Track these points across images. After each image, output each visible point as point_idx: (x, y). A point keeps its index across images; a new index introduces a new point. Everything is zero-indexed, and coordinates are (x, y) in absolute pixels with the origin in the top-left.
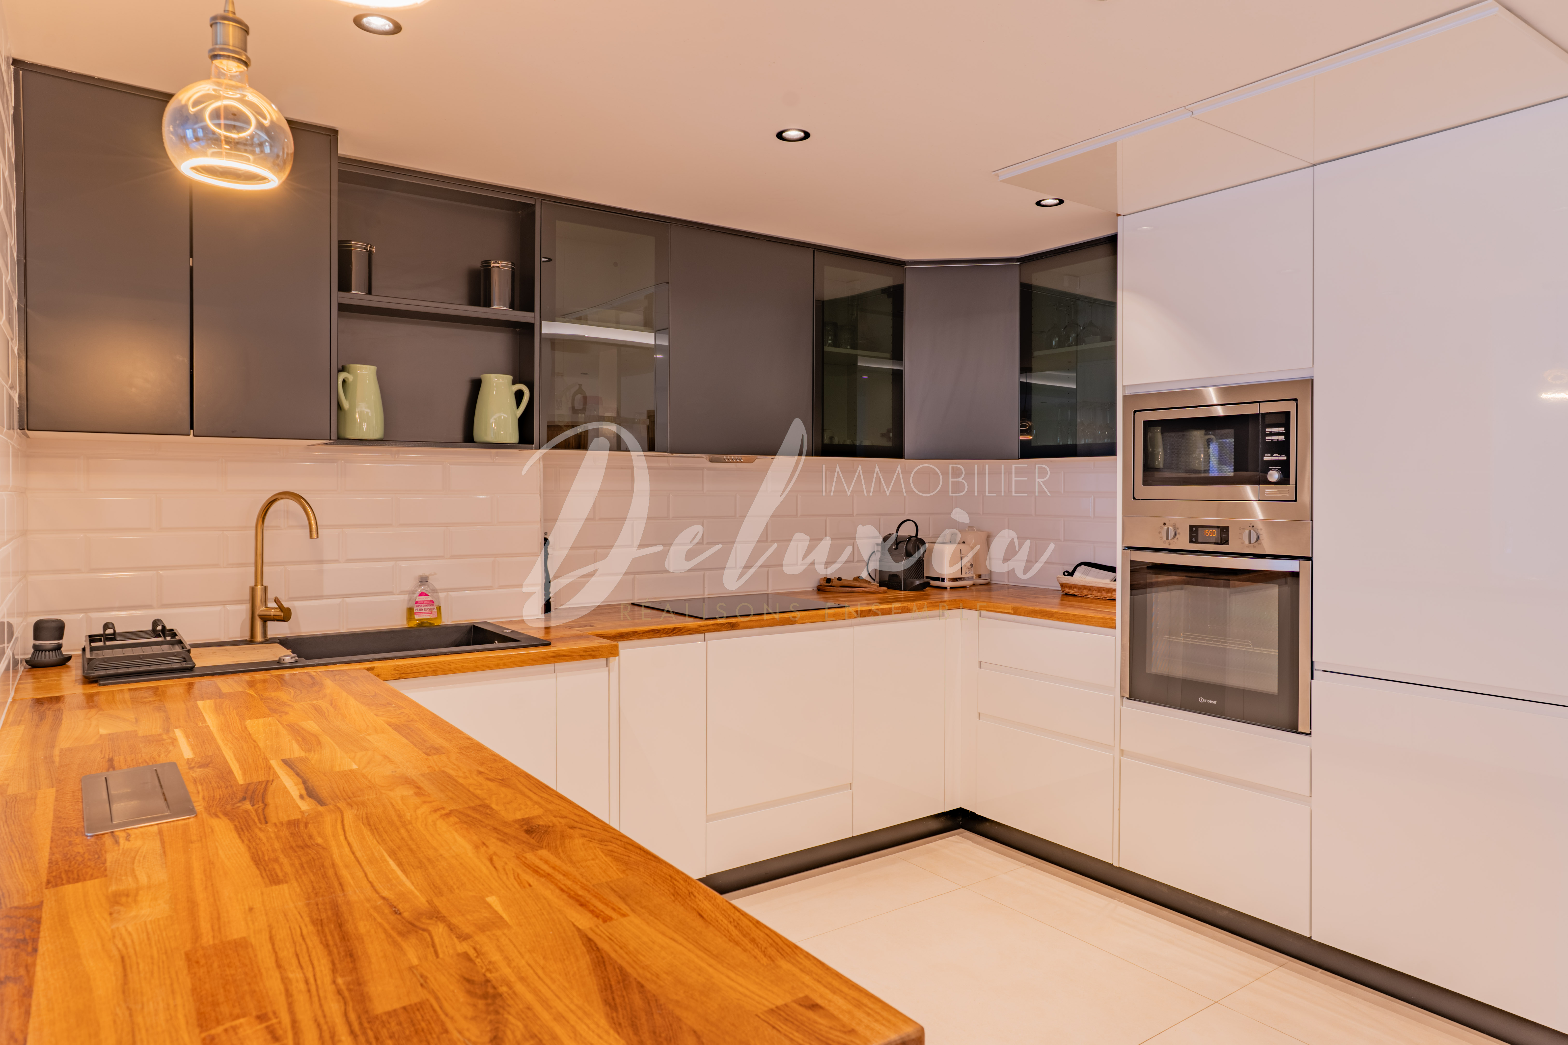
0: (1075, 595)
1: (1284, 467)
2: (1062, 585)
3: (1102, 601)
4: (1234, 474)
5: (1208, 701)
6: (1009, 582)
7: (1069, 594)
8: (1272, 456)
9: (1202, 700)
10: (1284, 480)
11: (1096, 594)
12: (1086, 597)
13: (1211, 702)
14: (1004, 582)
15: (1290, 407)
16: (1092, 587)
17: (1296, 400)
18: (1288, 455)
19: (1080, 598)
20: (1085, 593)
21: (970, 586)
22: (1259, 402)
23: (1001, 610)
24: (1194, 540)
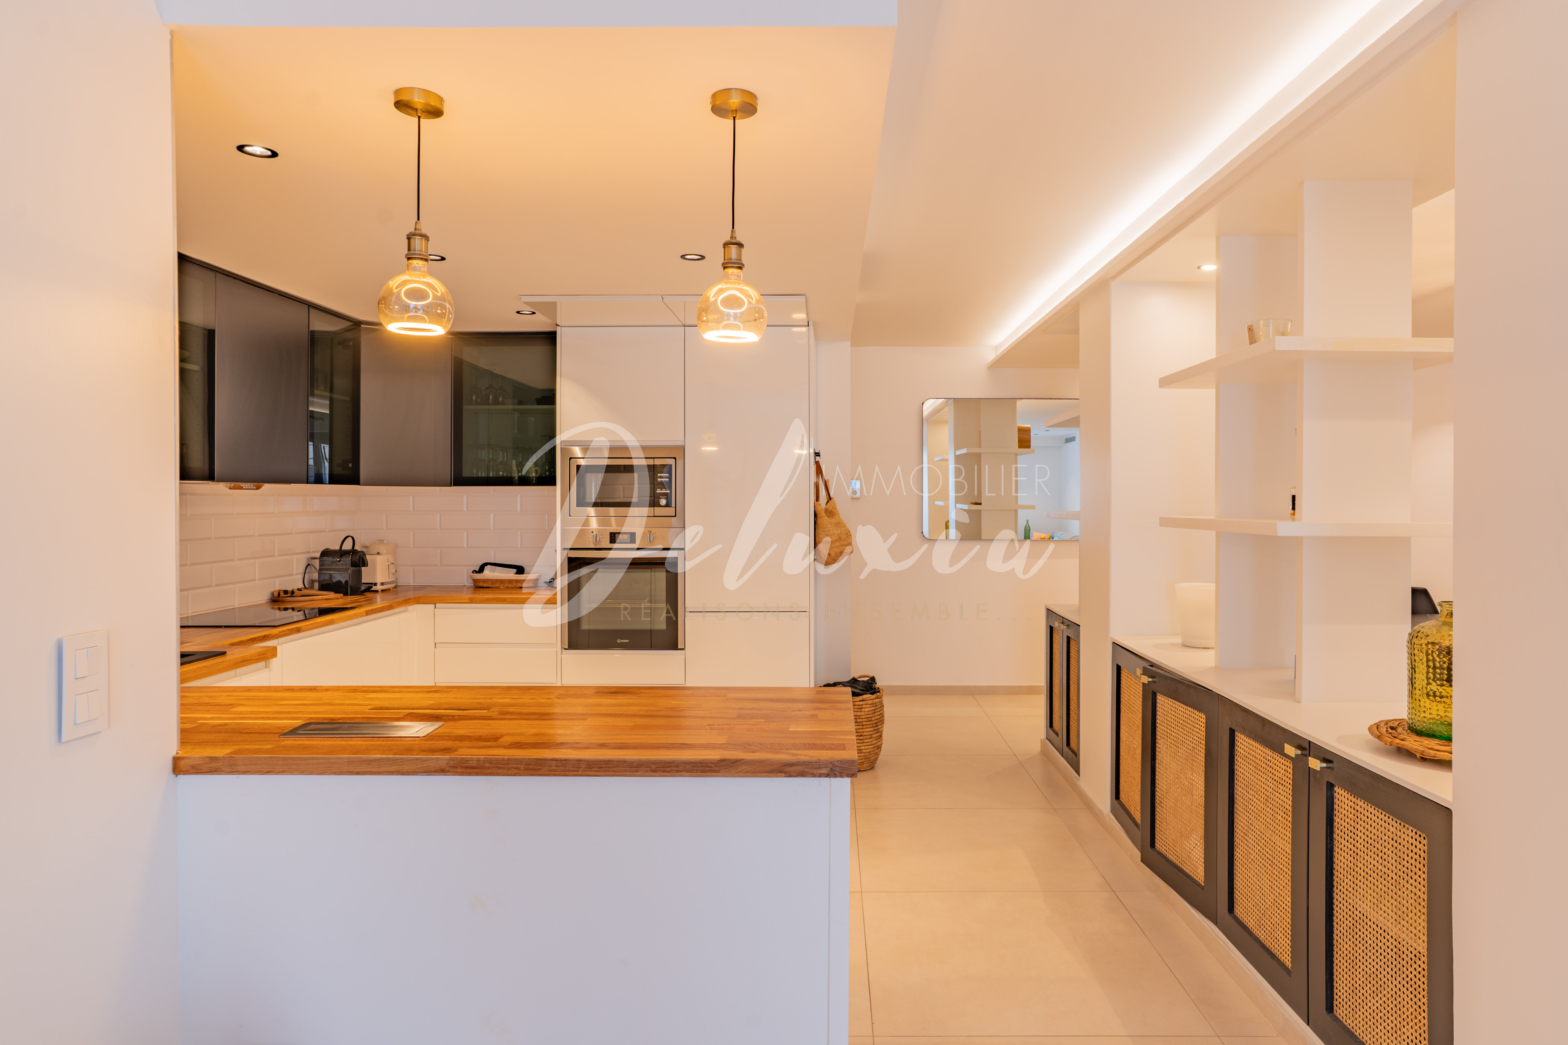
0: (488, 587)
1: (667, 496)
2: (475, 581)
3: (512, 589)
4: (639, 500)
5: (623, 641)
6: (414, 583)
7: (479, 586)
8: (661, 490)
9: (619, 641)
10: (668, 505)
11: (507, 585)
12: (498, 588)
13: (625, 641)
14: (410, 583)
15: (671, 462)
16: (504, 580)
17: (675, 458)
18: (671, 489)
19: (493, 589)
20: (498, 585)
21: (393, 588)
22: (654, 458)
23: (458, 601)
24: (613, 541)
